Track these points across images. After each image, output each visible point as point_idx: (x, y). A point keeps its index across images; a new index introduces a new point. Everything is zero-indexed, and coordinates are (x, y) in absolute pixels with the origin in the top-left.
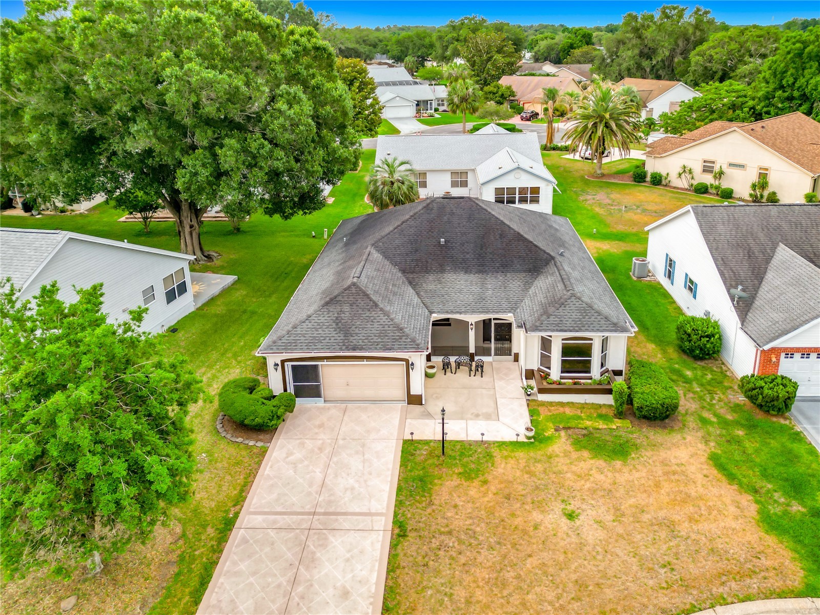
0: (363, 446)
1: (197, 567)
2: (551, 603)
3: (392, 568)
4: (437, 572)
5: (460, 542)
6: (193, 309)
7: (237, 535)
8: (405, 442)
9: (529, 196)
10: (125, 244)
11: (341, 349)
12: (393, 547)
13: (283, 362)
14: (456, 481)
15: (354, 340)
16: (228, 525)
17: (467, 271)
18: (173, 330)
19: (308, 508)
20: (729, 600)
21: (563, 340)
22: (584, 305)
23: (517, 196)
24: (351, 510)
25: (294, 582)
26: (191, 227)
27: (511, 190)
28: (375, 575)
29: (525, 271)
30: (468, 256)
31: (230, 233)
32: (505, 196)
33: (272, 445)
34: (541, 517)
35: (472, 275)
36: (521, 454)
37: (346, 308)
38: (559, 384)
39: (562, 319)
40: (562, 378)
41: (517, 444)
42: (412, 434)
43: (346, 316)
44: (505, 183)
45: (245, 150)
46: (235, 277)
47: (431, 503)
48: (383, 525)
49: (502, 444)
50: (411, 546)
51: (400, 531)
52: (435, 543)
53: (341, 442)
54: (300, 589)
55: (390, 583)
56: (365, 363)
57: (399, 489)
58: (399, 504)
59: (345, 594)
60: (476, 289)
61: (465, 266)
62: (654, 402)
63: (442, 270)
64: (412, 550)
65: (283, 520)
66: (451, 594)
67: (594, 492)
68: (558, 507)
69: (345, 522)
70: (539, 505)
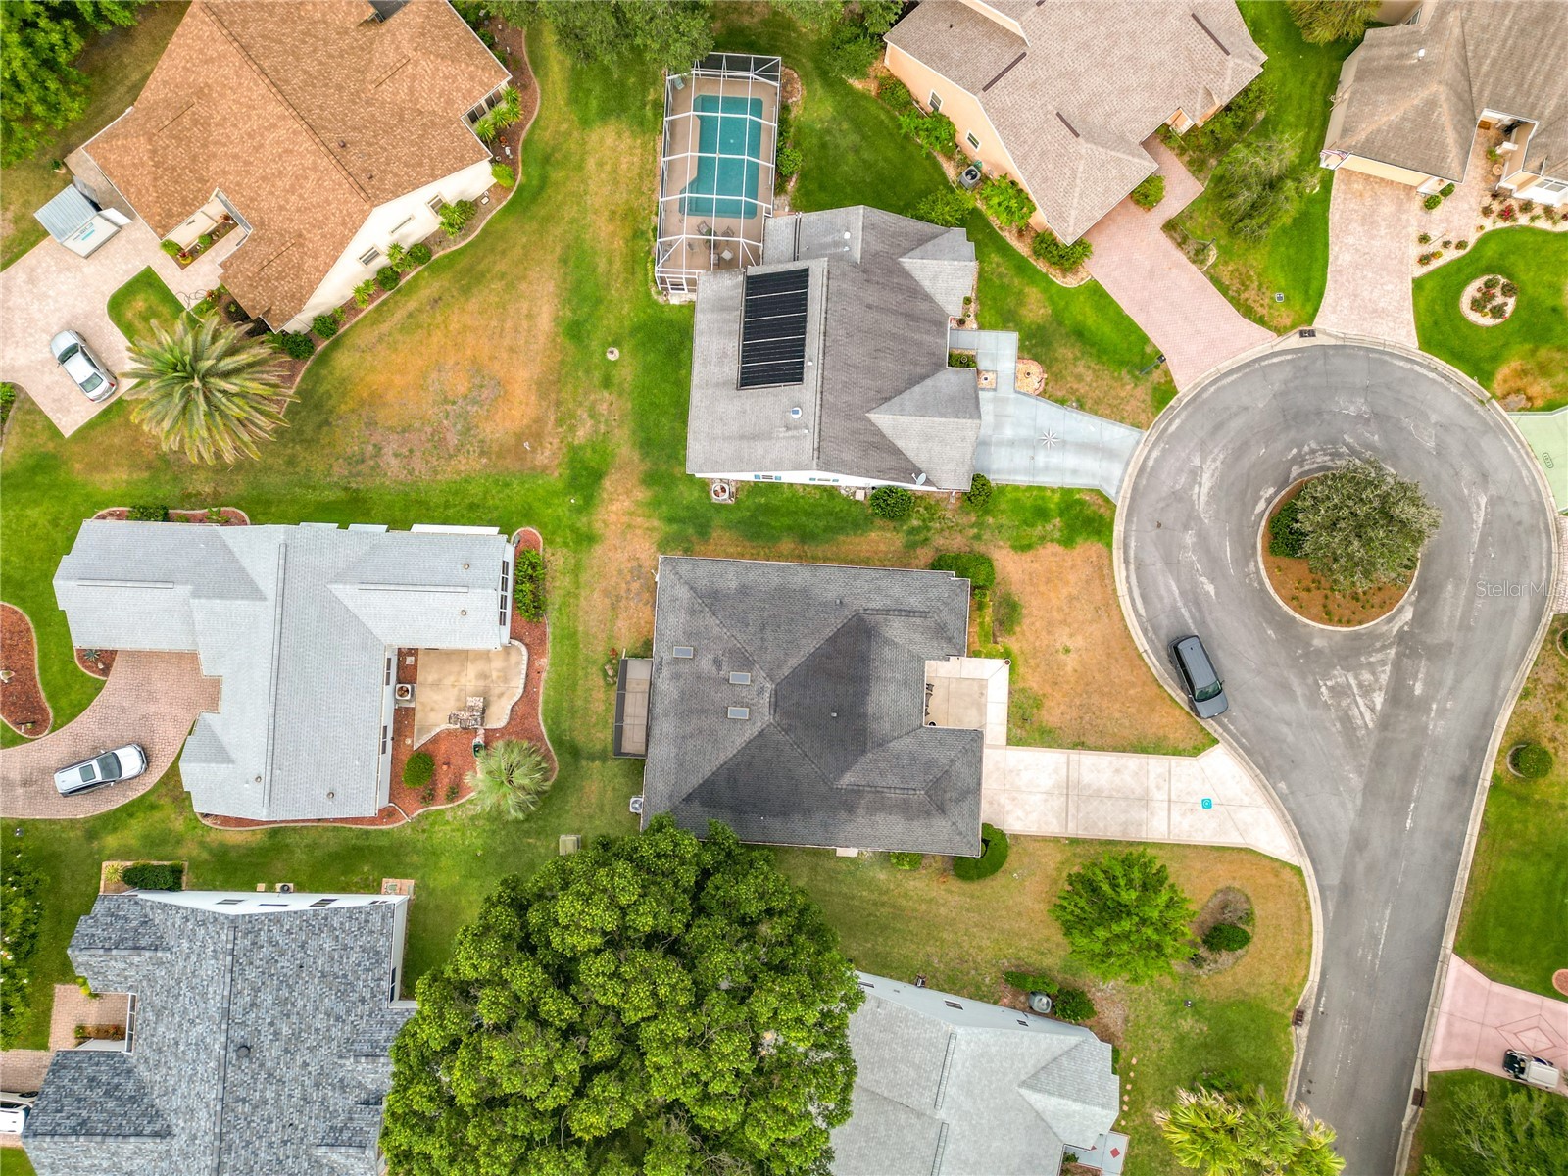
0: (1011, 771)
3: (1102, 748)
4: (1105, 726)
5: (1086, 713)
7: (1082, 834)
8: (1008, 744)
12: (1090, 749)
14: (1043, 712)
17: (867, 693)
19: (1063, 799)
24: (1065, 774)
25: (1110, 797)
28: (1106, 757)
34: (1069, 669)
36: (1022, 670)
37: (948, 795)
41: (1012, 670)
43: (954, 795)
47: (1060, 728)
48: (1075, 755)
49: (1012, 682)
50: (1089, 739)
51: (1080, 745)
52: (1088, 727)
54: (1115, 794)
55: (1111, 749)
57: (1050, 747)
58: (1060, 746)
59: (1117, 771)
60: (892, 688)
63: (865, 716)
64: (1093, 739)
65: (1071, 810)
67: (1049, 633)
68: (1062, 656)
69: (1074, 776)
70: (1061, 666)
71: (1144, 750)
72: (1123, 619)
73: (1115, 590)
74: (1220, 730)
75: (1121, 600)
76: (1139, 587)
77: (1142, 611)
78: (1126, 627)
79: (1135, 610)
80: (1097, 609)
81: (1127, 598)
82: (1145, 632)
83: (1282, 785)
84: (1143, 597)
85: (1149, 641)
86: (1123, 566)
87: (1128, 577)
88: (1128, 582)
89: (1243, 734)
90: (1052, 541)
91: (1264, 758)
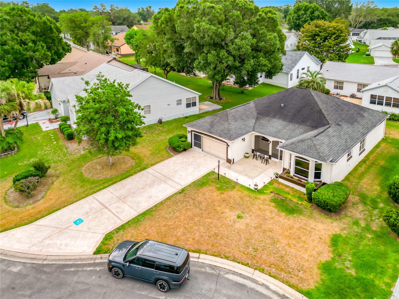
0: (199, 167)
1: (128, 174)
2: (200, 232)
3: (169, 198)
4: (178, 206)
5: (194, 203)
6: (198, 113)
7: (143, 172)
8: (212, 171)
9: (392, 102)
10: (174, 83)
11: (206, 131)
12: (175, 194)
13: (192, 131)
14: (213, 188)
15: (212, 130)
16: (144, 169)
18: (186, 117)
19: (165, 174)
20: (265, 272)
21: (296, 157)
22: (313, 144)
23: (384, 101)
24: (175, 180)
25: (143, 188)
26: (216, 86)
27: (381, 98)
28: (162, 197)
29: (310, 127)
30: (289, 114)
31: (239, 93)
32: (377, 100)
33: (175, 156)
34: (228, 211)
35: (285, 122)
36: (246, 192)
38: (292, 178)
39: (297, 147)
40: (294, 176)
41: (248, 189)
42: (214, 169)
44: (377, 93)
45: (218, 56)
46: (221, 107)
47: (198, 190)
48: (178, 188)
49: (243, 186)
50: (179, 197)
51: (181, 192)
52: (186, 200)
53: (194, 163)
54: (142, 190)
55: (163, 202)
56: (214, 140)
57: (194, 182)
58: (190, 185)
59: (150, 197)
60: (280, 127)
61: (284, 117)
62: (321, 198)
66: (175, 213)
67: (258, 216)
68: (238, 212)
69: (170, 182)
70: (232, 208)
71: (144, 214)
72: (234, 260)
73: (262, 271)
74: (97, 261)
75: (251, 270)
76: (252, 289)
77: (230, 277)
78: (227, 258)
79: (235, 273)
80: (256, 250)
81: (250, 276)
82: (213, 267)
83: (15, 269)
84: (242, 286)
85: (203, 265)
86: (281, 292)
87: (267, 288)
88: (263, 285)
89: (75, 273)
90: (333, 259)
91: (45, 273)
